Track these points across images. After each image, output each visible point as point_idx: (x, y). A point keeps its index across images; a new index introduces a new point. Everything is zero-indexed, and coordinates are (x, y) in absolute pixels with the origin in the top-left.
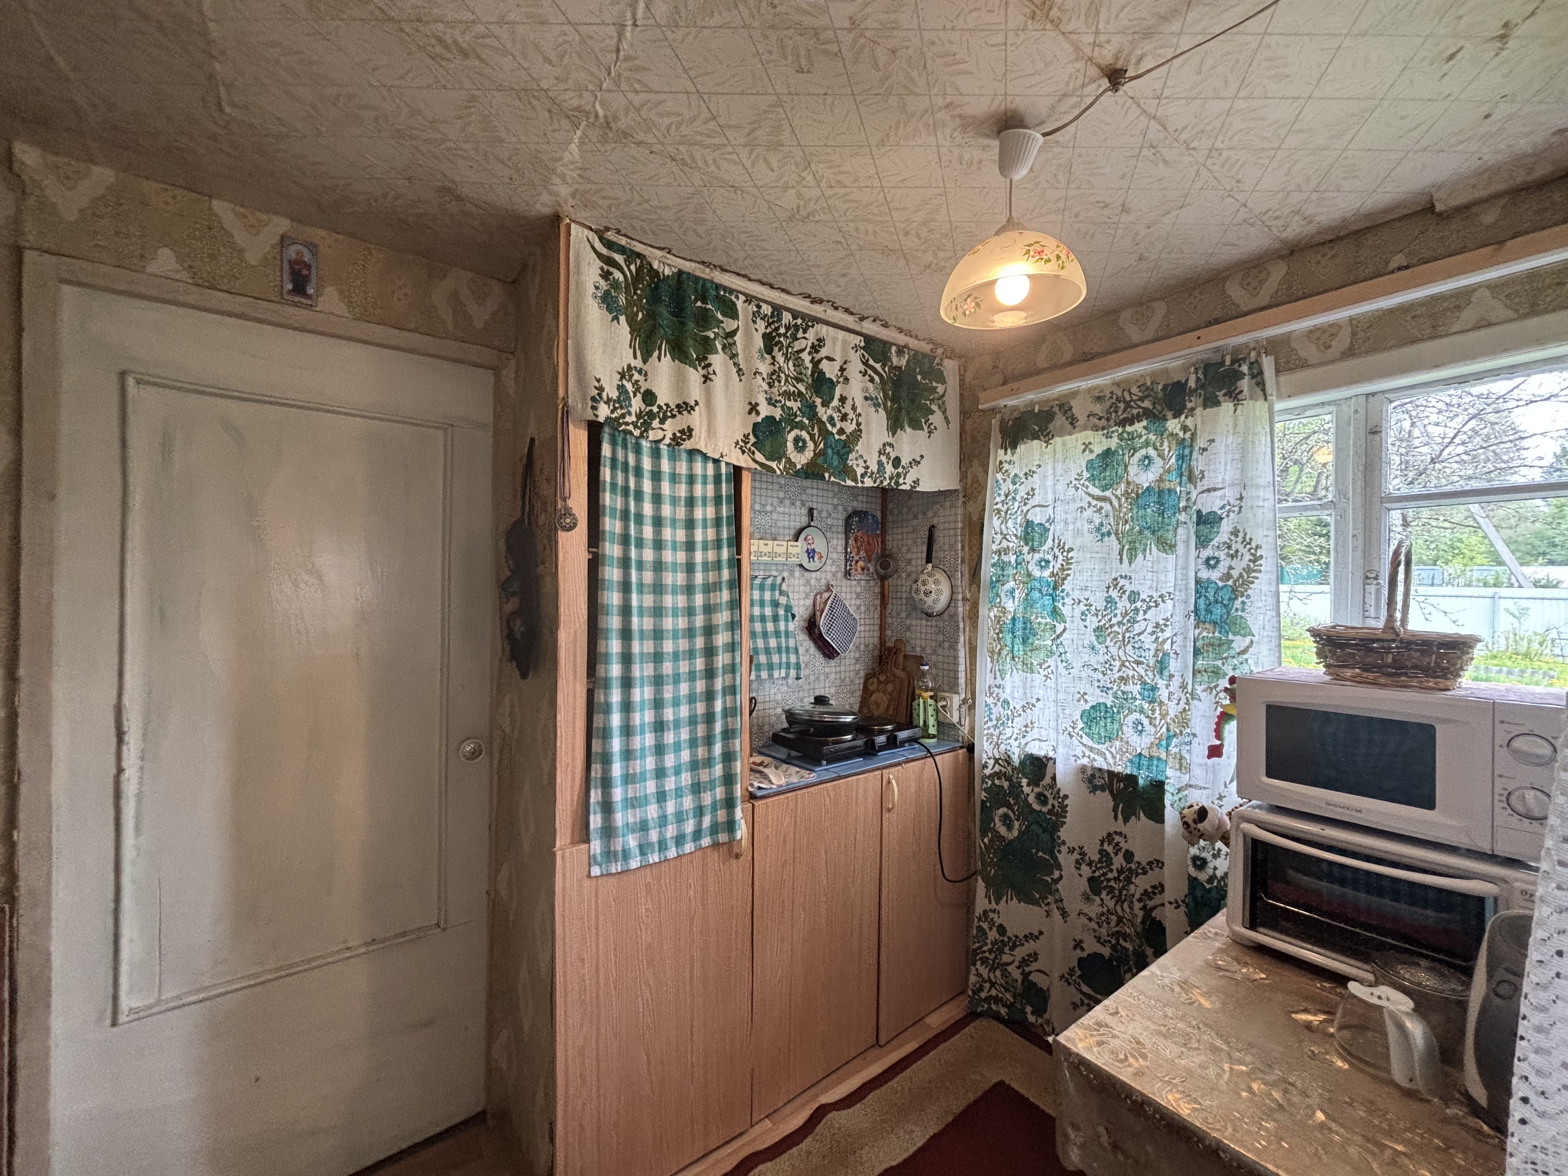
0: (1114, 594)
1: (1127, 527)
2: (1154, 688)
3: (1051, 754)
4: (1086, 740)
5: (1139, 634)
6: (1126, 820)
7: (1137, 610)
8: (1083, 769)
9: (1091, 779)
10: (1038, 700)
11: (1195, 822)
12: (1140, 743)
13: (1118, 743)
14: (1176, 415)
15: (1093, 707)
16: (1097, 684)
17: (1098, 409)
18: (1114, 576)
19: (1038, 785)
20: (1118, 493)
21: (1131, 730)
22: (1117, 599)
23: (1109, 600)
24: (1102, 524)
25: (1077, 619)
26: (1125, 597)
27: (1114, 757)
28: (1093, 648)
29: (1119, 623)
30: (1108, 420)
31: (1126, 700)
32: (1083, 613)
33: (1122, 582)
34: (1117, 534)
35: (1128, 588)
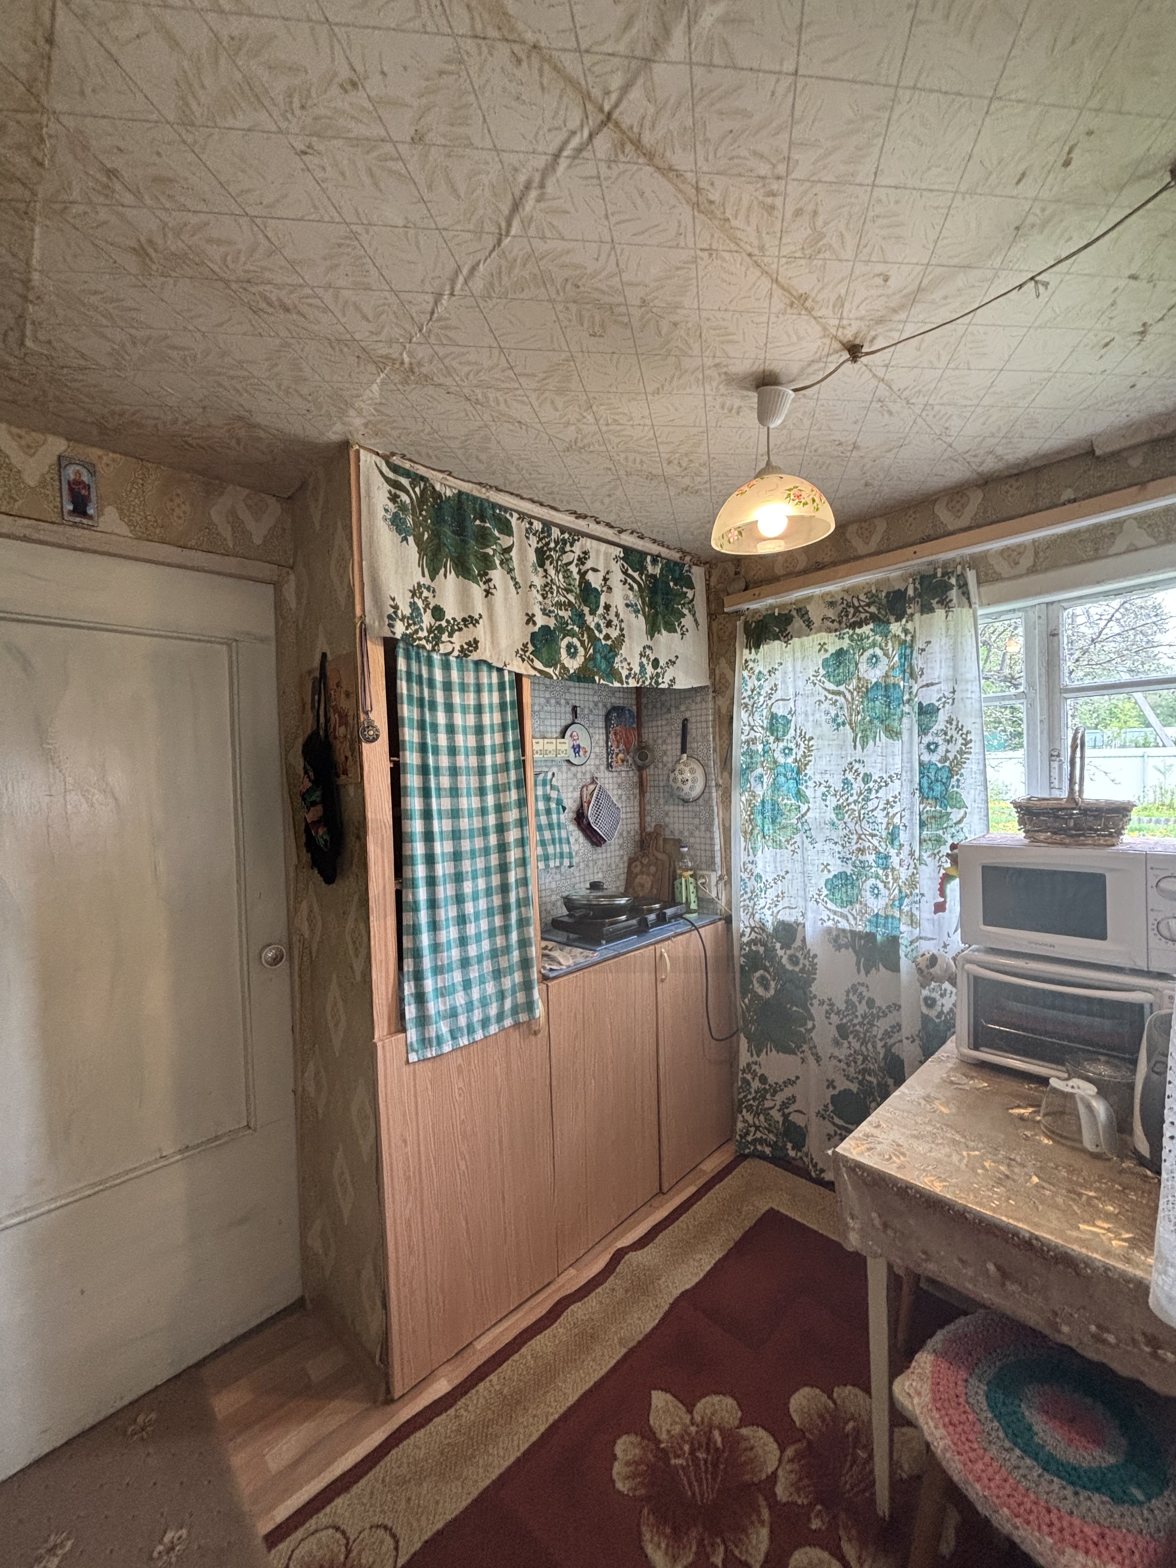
0: (850, 776)
1: (859, 717)
2: (887, 857)
3: (800, 919)
4: (830, 905)
5: (872, 811)
6: (867, 972)
7: (870, 790)
8: (829, 931)
9: (836, 940)
10: (787, 872)
11: (927, 967)
12: (876, 905)
13: (858, 906)
14: (898, 619)
15: (835, 876)
16: (837, 855)
17: (831, 613)
18: (849, 760)
19: (789, 948)
20: (851, 688)
21: (868, 893)
22: (853, 781)
23: (846, 782)
24: (837, 715)
25: (819, 800)
26: (860, 779)
27: (855, 919)
28: (833, 824)
29: (855, 802)
30: (840, 622)
31: (864, 868)
32: (823, 794)
33: (856, 766)
34: (850, 724)
35: (862, 771)
